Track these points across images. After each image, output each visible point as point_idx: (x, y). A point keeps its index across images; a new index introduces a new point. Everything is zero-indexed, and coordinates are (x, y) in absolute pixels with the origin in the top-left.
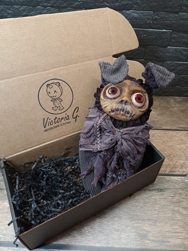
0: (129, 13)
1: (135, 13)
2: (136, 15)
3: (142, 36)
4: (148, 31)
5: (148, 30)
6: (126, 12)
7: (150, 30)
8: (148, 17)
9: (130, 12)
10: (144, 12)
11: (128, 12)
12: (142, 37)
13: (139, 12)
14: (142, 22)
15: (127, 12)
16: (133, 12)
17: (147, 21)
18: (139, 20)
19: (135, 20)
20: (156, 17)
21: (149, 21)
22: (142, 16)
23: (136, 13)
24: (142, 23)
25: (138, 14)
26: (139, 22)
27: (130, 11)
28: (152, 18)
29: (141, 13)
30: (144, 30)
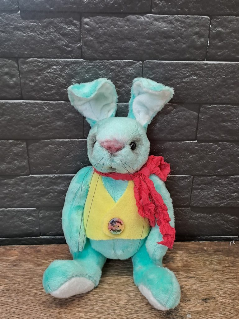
0: (147, 22)
1: (161, 20)
2: (164, 26)
3: (187, 80)
4: (201, 68)
5: (200, 64)
6: (138, 20)
7: (206, 64)
8: (197, 29)
9: (147, 19)
10: (184, 18)
11: (143, 19)
12: (186, 83)
13: (171, 17)
14: (184, 44)
15: (138, 18)
16: (156, 19)
17: (196, 40)
18: (173, 38)
19: (165, 40)
20: (219, 29)
21: (202, 40)
22: (182, 27)
23: (164, 21)
24: (184, 46)
25: (171, 23)
26: (175, 43)
27: (147, 17)
28: (209, 33)
29: (177, 20)
30: (191, 64)
